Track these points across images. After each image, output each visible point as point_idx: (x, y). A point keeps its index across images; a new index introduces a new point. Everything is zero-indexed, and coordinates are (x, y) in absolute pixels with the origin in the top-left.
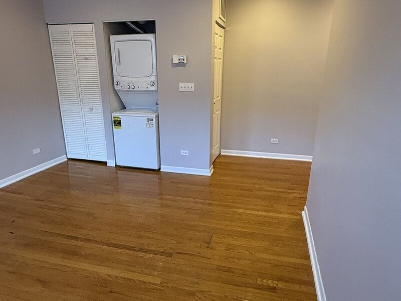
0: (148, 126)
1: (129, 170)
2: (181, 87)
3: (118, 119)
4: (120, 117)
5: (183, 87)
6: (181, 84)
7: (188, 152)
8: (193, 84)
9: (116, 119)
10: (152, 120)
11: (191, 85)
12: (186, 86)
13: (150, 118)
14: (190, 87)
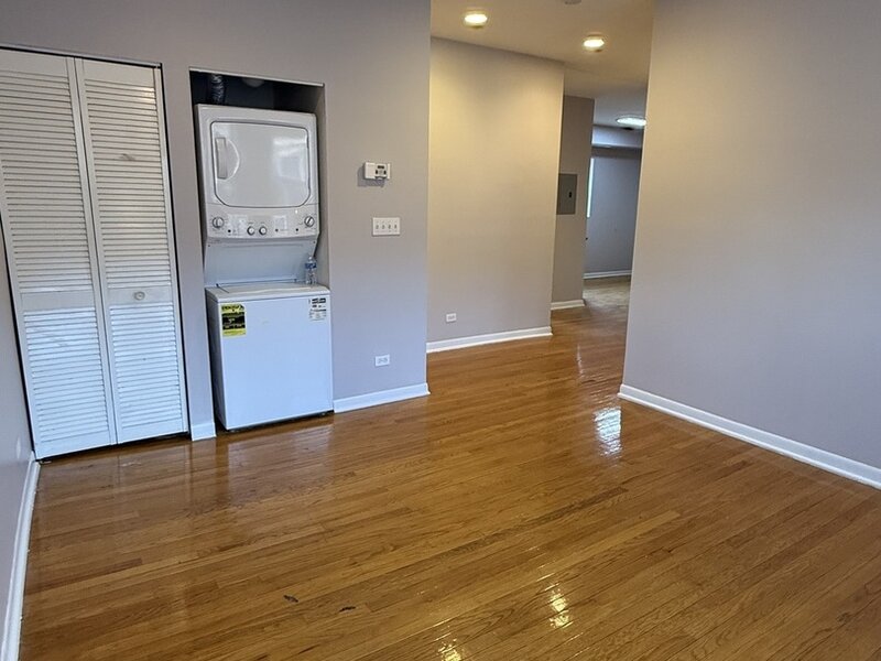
0: (314, 317)
1: (271, 430)
2: (377, 227)
3: (237, 311)
4: (242, 304)
5: (380, 226)
6: (377, 221)
7: (388, 356)
8: (398, 219)
9: (230, 311)
10: (323, 300)
11: (395, 221)
12: (387, 225)
13: (319, 297)
14: (392, 227)
